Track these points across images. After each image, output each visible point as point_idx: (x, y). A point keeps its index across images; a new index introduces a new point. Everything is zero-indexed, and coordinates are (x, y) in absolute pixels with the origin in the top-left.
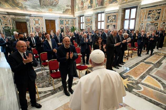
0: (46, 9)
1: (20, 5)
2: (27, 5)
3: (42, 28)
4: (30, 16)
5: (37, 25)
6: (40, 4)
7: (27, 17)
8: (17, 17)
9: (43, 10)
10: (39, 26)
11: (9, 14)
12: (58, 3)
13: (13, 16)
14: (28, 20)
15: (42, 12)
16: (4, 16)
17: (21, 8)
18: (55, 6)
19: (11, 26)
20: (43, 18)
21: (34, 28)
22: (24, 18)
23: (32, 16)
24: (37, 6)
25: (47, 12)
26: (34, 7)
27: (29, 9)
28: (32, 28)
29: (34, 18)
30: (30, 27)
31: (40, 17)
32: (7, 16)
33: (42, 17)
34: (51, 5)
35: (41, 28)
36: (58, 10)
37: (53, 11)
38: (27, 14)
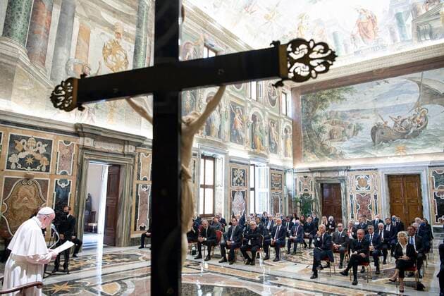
0: (388, 148)
1: (332, 152)
2: (346, 148)
3: (376, 197)
4: (348, 169)
5: (363, 190)
6: (374, 141)
7: (341, 174)
8: (324, 175)
9: (380, 154)
10: (368, 192)
11: (312, 171)
12: (425, 126)
13: (318, 175)
14: (343, 179)
15: (376, 158)
16: (306, 175)
17: (334, 156)
18: (416, 135)
19: (313, 193)
20: (380, 172)
21: (355, 197)
22: (336, 175)
23: (352, 170)
24: (364, 147)
25: (391, 157)
26: (358, 150)
27: (348, 156)
28: (351, 197)
29: (357, 173)
30: (346, 193)
31: (370, 170)
32: (309, 175)
33: (376, 169)
34: (403, 136)
35: (372, 197)
36: (427, 144)
37: (408, 149)
38: (341, 167)
